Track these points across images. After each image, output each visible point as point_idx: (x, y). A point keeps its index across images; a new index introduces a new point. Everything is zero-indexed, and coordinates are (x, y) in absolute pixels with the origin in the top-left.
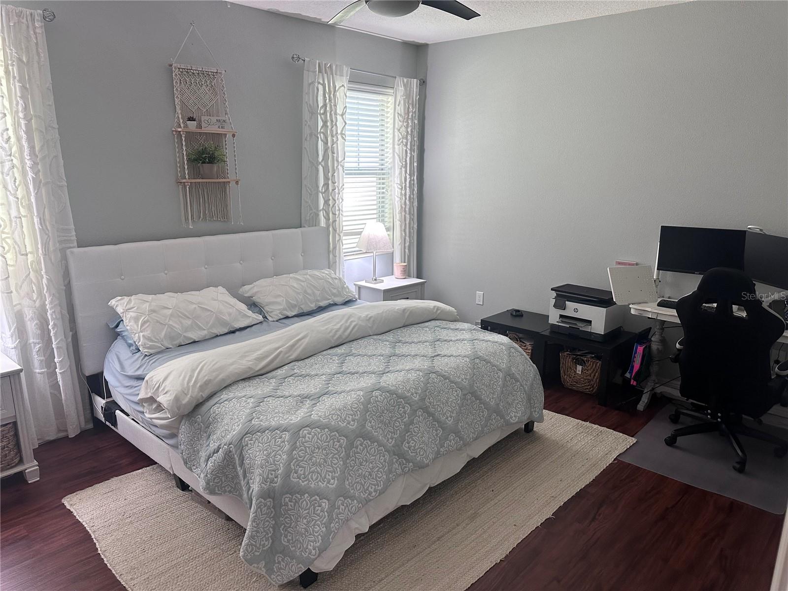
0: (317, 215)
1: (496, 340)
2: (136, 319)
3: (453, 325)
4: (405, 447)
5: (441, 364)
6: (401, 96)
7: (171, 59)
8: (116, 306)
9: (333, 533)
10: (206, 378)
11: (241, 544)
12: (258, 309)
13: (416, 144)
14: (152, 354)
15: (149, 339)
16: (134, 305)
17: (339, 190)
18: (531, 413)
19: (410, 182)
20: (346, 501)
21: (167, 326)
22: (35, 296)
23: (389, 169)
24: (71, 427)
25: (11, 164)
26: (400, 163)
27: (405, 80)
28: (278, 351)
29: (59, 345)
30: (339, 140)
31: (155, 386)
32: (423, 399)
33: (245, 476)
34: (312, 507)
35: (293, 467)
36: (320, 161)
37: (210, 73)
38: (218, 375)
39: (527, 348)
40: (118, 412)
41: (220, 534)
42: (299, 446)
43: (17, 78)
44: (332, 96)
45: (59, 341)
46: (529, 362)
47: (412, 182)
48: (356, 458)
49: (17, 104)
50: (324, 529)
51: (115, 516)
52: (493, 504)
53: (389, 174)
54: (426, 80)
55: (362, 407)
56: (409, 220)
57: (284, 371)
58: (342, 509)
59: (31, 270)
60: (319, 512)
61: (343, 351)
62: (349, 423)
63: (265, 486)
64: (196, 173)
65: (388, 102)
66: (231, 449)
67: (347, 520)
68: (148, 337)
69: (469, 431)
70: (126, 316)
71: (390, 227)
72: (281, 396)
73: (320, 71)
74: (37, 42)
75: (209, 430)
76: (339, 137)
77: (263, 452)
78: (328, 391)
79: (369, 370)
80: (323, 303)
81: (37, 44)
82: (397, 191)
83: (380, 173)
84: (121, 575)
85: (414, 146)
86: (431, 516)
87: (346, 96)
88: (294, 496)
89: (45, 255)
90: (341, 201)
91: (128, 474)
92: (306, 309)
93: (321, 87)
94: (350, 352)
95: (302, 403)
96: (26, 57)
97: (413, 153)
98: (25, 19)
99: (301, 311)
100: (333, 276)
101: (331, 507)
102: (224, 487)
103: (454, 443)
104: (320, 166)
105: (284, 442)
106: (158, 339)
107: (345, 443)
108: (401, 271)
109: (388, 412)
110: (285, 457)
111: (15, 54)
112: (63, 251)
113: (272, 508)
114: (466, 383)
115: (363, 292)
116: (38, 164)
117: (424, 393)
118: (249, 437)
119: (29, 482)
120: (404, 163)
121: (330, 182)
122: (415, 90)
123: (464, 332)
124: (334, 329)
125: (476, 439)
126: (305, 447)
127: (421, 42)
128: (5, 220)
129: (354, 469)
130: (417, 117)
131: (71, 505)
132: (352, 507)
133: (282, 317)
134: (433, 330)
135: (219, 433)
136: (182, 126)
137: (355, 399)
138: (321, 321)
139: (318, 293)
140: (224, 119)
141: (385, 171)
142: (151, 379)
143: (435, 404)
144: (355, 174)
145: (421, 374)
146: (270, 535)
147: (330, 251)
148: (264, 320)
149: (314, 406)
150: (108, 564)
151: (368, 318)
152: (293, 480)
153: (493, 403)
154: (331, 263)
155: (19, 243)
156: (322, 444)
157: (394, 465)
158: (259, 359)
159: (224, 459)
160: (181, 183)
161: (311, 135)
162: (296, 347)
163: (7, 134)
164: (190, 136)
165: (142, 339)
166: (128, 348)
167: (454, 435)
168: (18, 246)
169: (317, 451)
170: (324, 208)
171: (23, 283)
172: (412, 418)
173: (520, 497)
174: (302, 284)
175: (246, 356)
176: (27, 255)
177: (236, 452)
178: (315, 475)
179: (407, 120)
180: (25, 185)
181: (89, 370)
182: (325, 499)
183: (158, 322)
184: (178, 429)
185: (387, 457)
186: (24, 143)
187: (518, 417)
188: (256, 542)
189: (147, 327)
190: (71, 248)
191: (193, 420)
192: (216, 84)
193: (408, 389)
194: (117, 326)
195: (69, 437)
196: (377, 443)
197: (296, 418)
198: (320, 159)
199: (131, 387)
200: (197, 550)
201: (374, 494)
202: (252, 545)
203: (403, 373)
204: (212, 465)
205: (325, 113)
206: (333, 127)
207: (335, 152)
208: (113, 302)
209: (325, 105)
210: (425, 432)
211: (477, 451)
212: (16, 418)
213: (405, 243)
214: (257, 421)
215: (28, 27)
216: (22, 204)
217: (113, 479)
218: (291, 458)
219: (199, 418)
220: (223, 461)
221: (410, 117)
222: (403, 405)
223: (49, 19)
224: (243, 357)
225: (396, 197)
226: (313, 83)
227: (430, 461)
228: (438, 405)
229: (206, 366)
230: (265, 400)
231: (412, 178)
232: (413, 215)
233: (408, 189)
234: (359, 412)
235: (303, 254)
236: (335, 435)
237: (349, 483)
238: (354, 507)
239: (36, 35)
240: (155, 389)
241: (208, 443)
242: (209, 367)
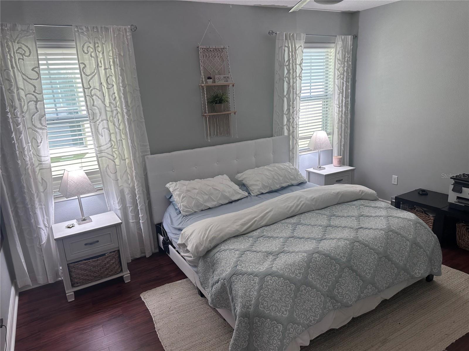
0: (283, 128)
1: (405, 217)
2: (179, 195)
3: (373, 204)
4: (335, 292)
5: (363, 235)
6: (340, 48)
7: (198, 43)
8: (169, 188)
9: (285, 346)
10: (213, 236)
11: (232, 337)
12: (246, 188)
13: (350, 77)
14: (187, 215)
15: (186, 207)
16: (178, 187)
17: (296, 112)
18: (432, 269)
19: (345, 103)
20: (294, 326)
21: (195, 199)
22: (129, 182)
23: (331, 95)
24: (147, 252)
25: (117, 112)
26: (338, 91)
27: (343, 37)
28: (254, 220)
29: (142, 208)
30: (297, 81)
31: (186, 238)
32: (349, 261)
33: (233, 301)
34: (272, 328)
35: (260, 300)
36: (285, 95)
37: (220, 49)
38: (220, 234)
39: (430, 219)
40: (170, 246)
41: (220, 329)
42: (264, 287)
43: (119, 65)
44: (294, 53)
45: (142, 206)
46: (432, 233)
47: (347, 103)
48: (301, 298)
49: (119, 79)
50: (279, 343)
51: (166, 309)
52: (399, 334)
53: (331, 98)
54: (358, 35)
55: (305, 264)
56: (344, 127)
57: (258, 233)
58: (292, 331)
59: (127, 168)
60: (276, 331)
61: (295, 221)
62: (297, 275)
63: (244, 310)
64: (212, 110)
65: (331, 52)
66: (225, 283)
67: (295, 338)
68: (185, 206)
69: (383, 282)
70: (174, 193)
71: (331, 132)
72: (255, 251)
73: (286, 39)
74: (128, 44)
75: (214, 268)
76: (298, 78)
77: (243, 288)
78: (284, 251)
79: (311, 237)
80: (284, 185)
81: (128, 45)
82: (336, 109)
83: (325, 98)
84: (166, 346)
85: (349, 79)
86: (353, 337)
87: (303, 52)
88: (261, 319)
89: (134, 160)
90: (298, 118)
91: (174, 282)
92: (274, 188)
93: (286, 49)
94: (299, 222)
95: (267, 257)
96: (123, 53)
97: (348, 84)
98: (122, 32)
99: (271, 190)
100: (292, 167)
101: (284, 329)
102: (222, 304)
103: (371, 291)
104: (285, 98)
105: (255, 283)
106: (190, 207)
107: (294, 288)
108: (338, 161)
109: (324, 269)
110: (256, 293)
111: (118, 52)
112: (143, 157)
113: (248, 323)
114: (381, 250)
115: (312, 176)
116: (130, 111)
117: (351, 256)
118: (235, 277)
119: (126, 282)
120: (341, 91)
121: (291, 108)
122: (349, 43)
123: (382, 209)
124: (289, 206)
125: (388, 287)
126: (268, 289)
127: (354, 11)
128: (114, 141)
129: (300, 305)
130: (351, 60)
131: (144, 298)
132: (298, 330)
133: (259, 193)
134: (358, 207)
135: (219, 271)
136: (204, 82)
137: (301, 259)
138: (282, 200)
139: (281, 178)
140: (227, 76)
141: (328, 97)
142: (184, 233)
143: (357, 264)
144: (307, 100)
145: (348, 242)
146: (247, 339)
147: (290, 151)
148: (249, 195)
149: (274, 260)
150: (160, 339)
151: (312, 199)
152: (261, 309)
153: (401, 264)
154: (291, 158)
155: (121, 154)
156: (279, 288)
157: (328, 304)
158: (243, 225)
159: (221, 288)
160: (204, 116)
161: (280, 79)
162: (265, 217)
163: (115, 95)
164: (209, 88)
165: (182, 207)
166: (175, 211)
167: (371, 285)
168: (121, 156)
169: (275, 292)
170: (287, 124)
171: (124, 174)
172: (341, 274)
173: (421, 331)
174: (272, 173)
175: (235, 222)
176: (125, 160)
177: (228, 285)
178: (274, 308)
179: (344, 63)
180: (124, 123)
181: (156, 221)
182: (280, 323)
183: (190, 197)
184: (198, 263)
185: (323, 298)
186: (122, 100)
187: (421, 273)
188: (238, 343)
189: (185, 200)
190: (147, 155)
191: (205, 260)
192: (223, 56)
193: (338, 253)
194: (170, 198)
195: (147, 257)
196: (316, 289)
197: (263, 268)
198: (285, 93)
199: (176, 234)
200: (207, 337)
201: (313, 322)
202: (236, 344)
203: (335, 241)
204: (215, 290)
205: (289, 64)
206: (293, 73)
207: (295, 89)
208: (168, 185)
209: (289, 60)
210: (350, 283)
211: (389, 295)
212: (119, 248)
213: (341, 143)
214: (240, 267)
215: (123, 36)
216: (122, 132)
217: (166, 285)
218: (259, 295)
219: (208, 259)
220: (221, 289)
221: (346, 61)
222: (334, 264)
223: (134, 30)
224: (234, 222)
225: (335, 113)
226: (281, 47)
227: (353, 303)
228: (360, 265)
229: (213, 228)
230: (245, 253)
231: (347, 100)
232: (347, 124)
233: (344, 107)
234: (304, 268)
235: (273, 153)
236: (288, 282)
237: (297, 314)
238: (300, 330)
239: (127, 40)
240: (186, 239)
241: (213, 276)
242: (215, 228)
